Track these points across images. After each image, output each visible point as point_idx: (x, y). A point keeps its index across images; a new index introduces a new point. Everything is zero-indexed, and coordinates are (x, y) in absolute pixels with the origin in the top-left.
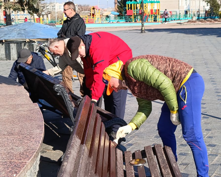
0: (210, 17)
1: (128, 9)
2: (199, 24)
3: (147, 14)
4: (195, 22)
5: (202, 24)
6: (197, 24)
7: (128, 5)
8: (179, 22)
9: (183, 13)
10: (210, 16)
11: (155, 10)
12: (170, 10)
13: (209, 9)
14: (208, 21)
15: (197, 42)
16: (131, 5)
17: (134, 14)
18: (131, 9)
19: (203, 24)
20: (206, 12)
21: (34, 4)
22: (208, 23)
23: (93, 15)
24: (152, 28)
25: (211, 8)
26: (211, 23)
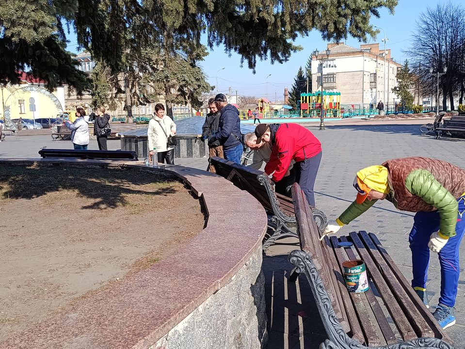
0: (401, 112)
1: (303, 102)
2: (389, 120)
3: (325, 108)
4: (383, 117)
5: (392, 120)
6: (386, 120)
7: (303, 97)
8: (364, 117)
9: (367, 107)
10: (402, 110)
11: (334, 103)
12: (353, 103)
13: (400, 103)
14: (400, 116)
15: (388, 141)
16: (306, 97)
17: (310, 108)
18: (306, 102)
19: (394, 120)
20: (396, 106)
21: (198, 96)
22: (400, 118)
23: (261, 108)
24: (333, 125)
25: (402, 101)
26: (403, 119)
